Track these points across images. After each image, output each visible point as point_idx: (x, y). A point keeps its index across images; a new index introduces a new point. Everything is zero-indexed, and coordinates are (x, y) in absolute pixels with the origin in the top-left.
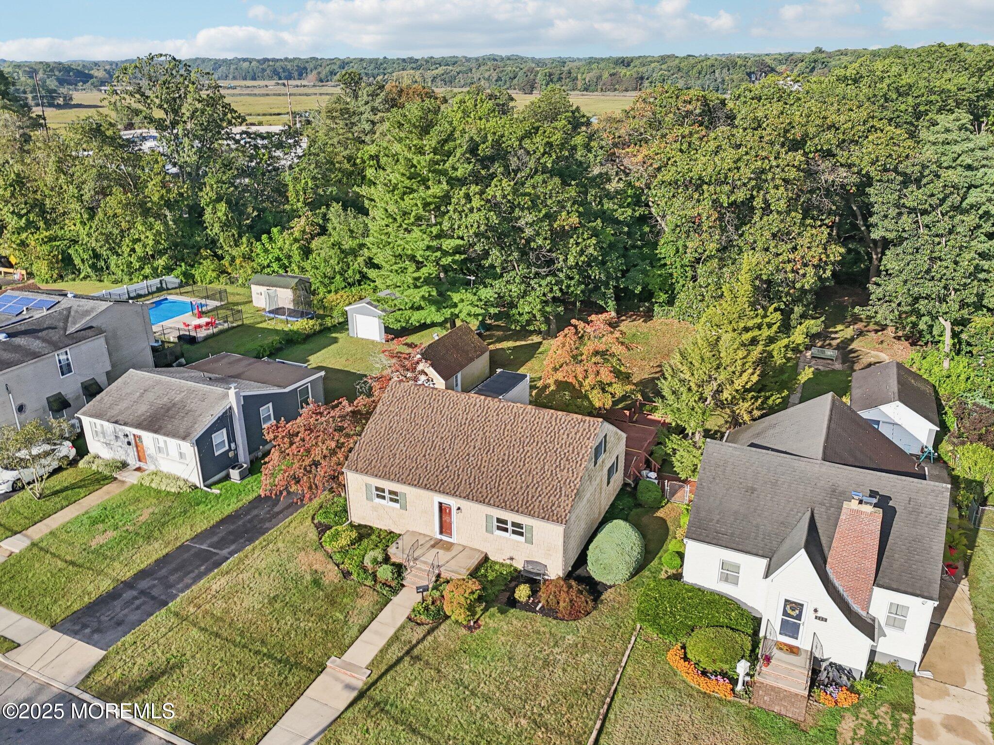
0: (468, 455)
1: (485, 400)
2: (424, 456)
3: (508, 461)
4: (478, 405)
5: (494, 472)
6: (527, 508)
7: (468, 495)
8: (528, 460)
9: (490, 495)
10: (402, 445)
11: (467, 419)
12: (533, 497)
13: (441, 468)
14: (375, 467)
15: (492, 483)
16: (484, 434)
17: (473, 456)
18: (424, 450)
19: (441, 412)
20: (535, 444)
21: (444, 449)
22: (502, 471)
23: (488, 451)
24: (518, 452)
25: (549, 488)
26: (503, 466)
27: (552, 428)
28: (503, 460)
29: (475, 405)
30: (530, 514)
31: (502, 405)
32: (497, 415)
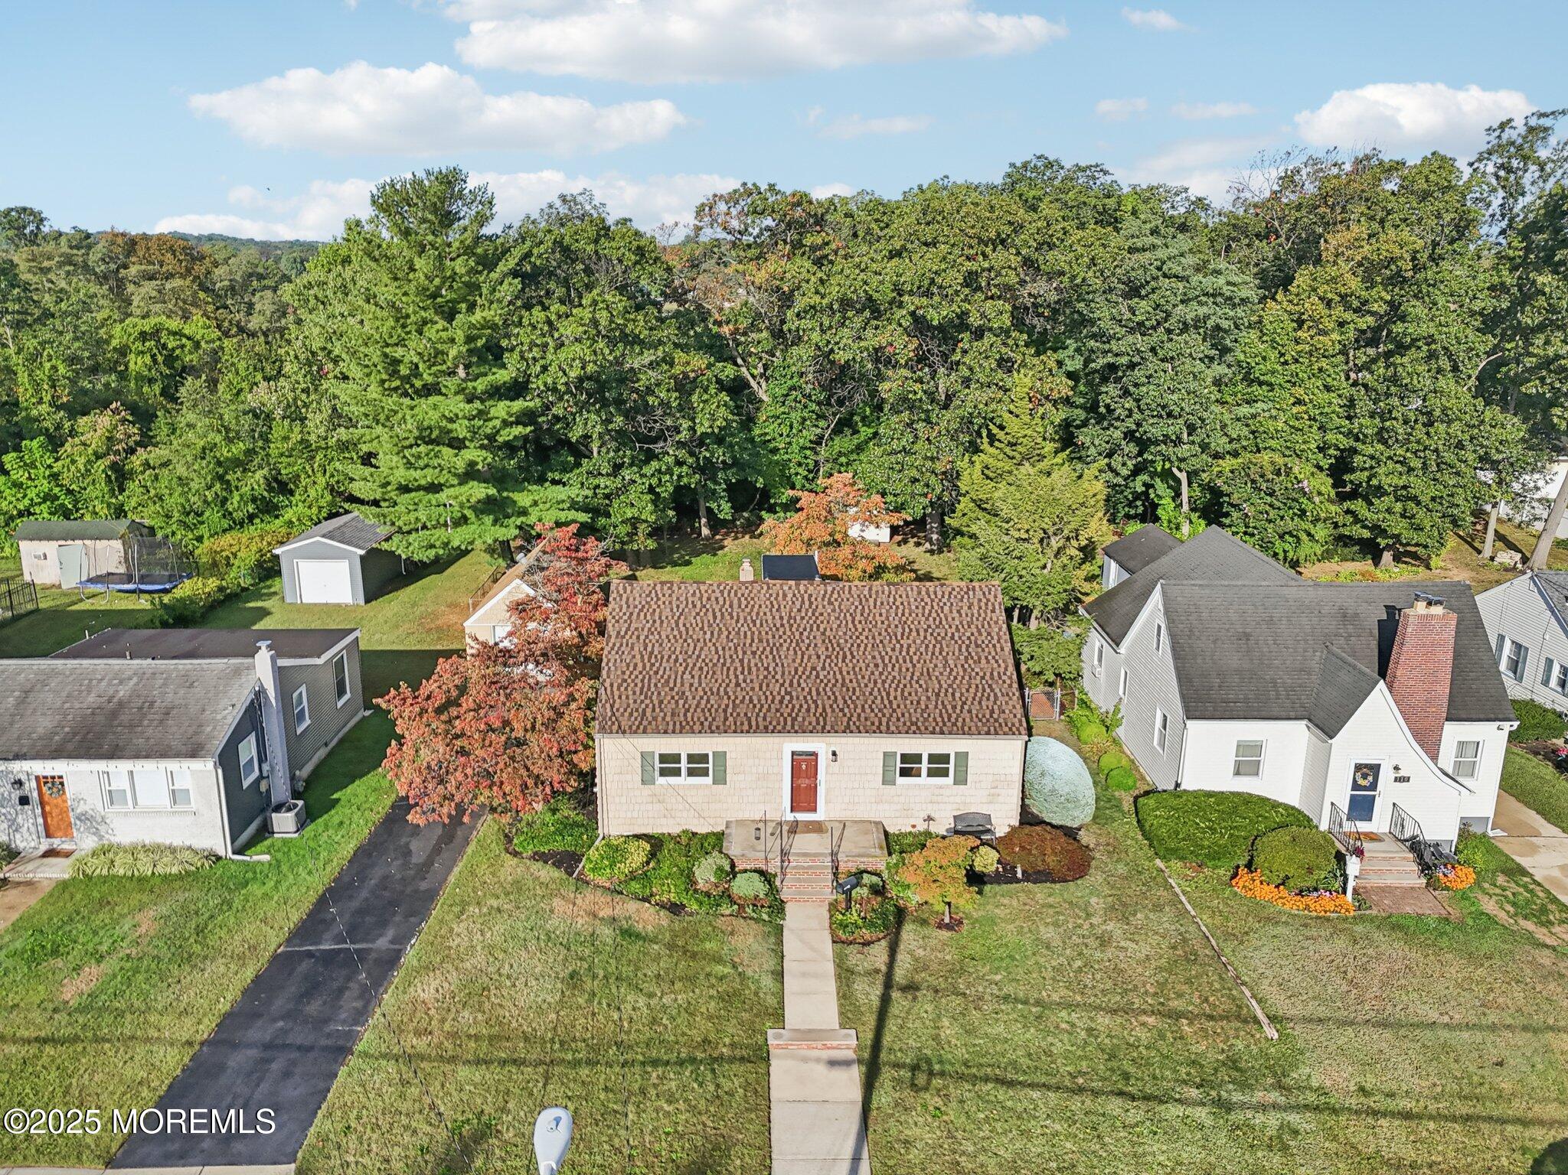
0: (814, 668)
1: (797, 585)
2: (738, 685)
3: (885, 665)
4: (790, 596)
5: (871, 685)
6: (954, 724)
7: (848, 726)
8: (915, 658)
9: (884, 720)
10: (687, 676)
11: (781, 618)
12: (954, 707)
13: (778, 698)
14: (655, 719)
15: (878, 701)
16: (823, 634)
17: (823, 669)
18: (732, 677)
19: (730, 614)
20: (914, 634)
21: (767, 669)
22: (884, 682)
23: (845, 657)
24: (893, 650)
25: (972, 690)
26: (881, 674)
27: (928, 608)
28: (877, 666)
29: (785, 595)
30: (964, 732)
31: (830, 589)
32: (830, 603)
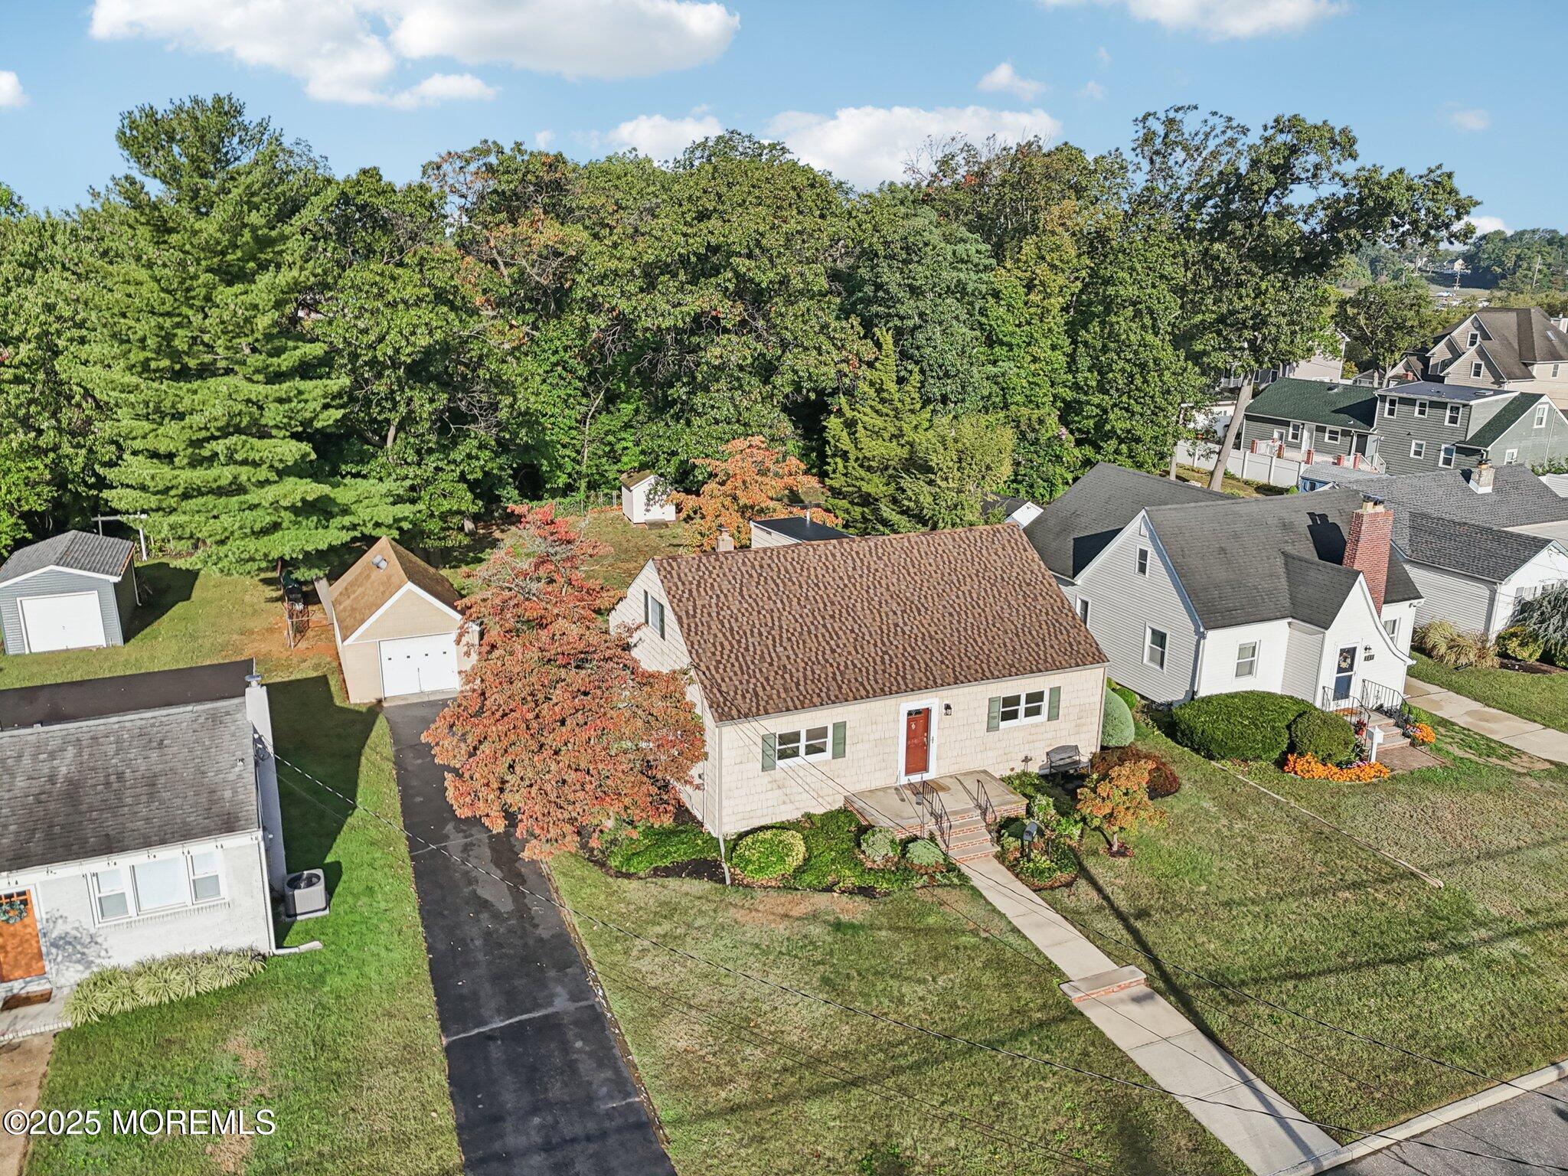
0: (896, 625)
1: (841, 544)
2: (833, 651)
3: (959, 614)
4: (838, 555)
5: (956, 634)
6: (1046, 661)
7: (956, 678)
8: (981, 603)
9: (985, 666)
10: (779, 649)
11: (841, 578)
12: (1037, 645)
13: (878, 659)
14: (770, 697)
15: (970, 649)
16: (888, 589)
17: (905, 624)
18: (824, 643)
19: (790, 580)
20: (968, 580)
21: (852, 631)
22: (965, 630)
23: (919, 611)
24: (958, 597)
25: (1044, 626)
26: (959, 622)
27: (968, 553)
28: (951, 614)
29: (833, 555)
30: (1057, 667)
31: (872, 544)
32: (880, 558)
